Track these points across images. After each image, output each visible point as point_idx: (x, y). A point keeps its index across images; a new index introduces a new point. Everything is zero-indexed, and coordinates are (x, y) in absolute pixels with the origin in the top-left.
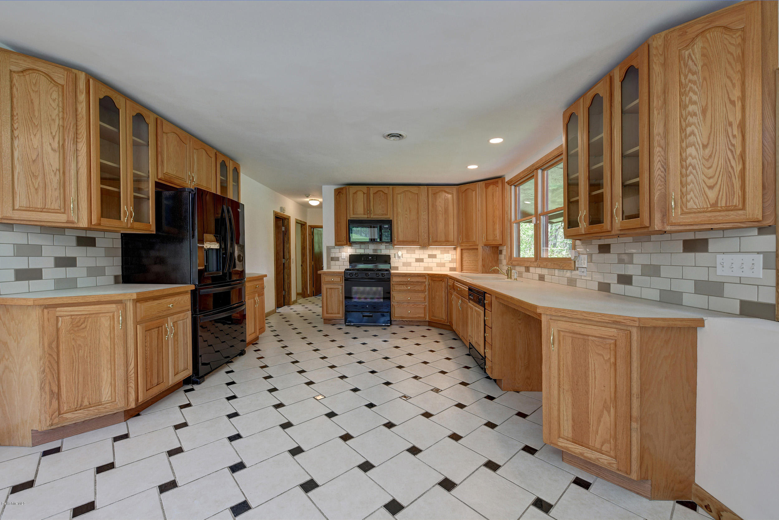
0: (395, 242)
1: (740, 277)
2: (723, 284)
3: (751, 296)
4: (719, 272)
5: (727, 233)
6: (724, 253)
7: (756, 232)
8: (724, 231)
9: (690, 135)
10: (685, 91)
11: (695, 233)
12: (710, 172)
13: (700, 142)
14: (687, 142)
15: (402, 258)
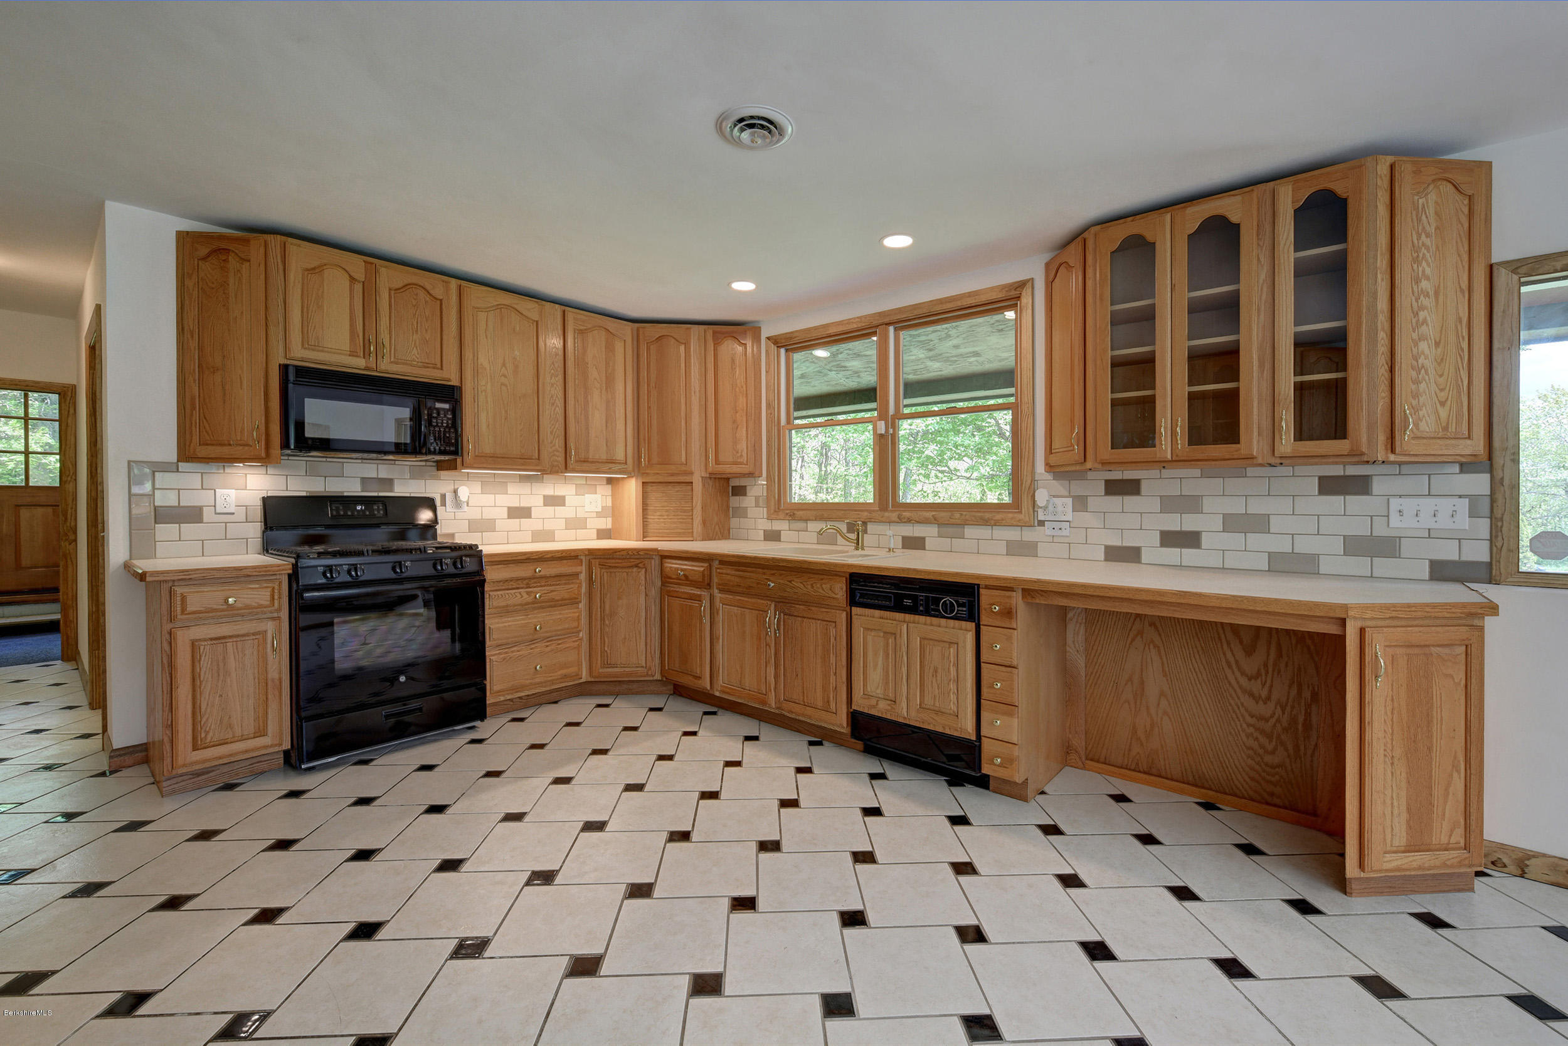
0: (468, 458)
1: (1429, 529)
2: (1400, 540)
3: (1448, 552)
4: (1395, 521)
5: (1405, 469)
6: (1400, 496)
7: (1457, 468)
8: (1402, 466)
9: (1422, 324)
10: (1418, 256)
11: (1344, 466)
12: (1441, 380)
13: (1432, 338)
14: (1420, 333)
15: (465, 508)
